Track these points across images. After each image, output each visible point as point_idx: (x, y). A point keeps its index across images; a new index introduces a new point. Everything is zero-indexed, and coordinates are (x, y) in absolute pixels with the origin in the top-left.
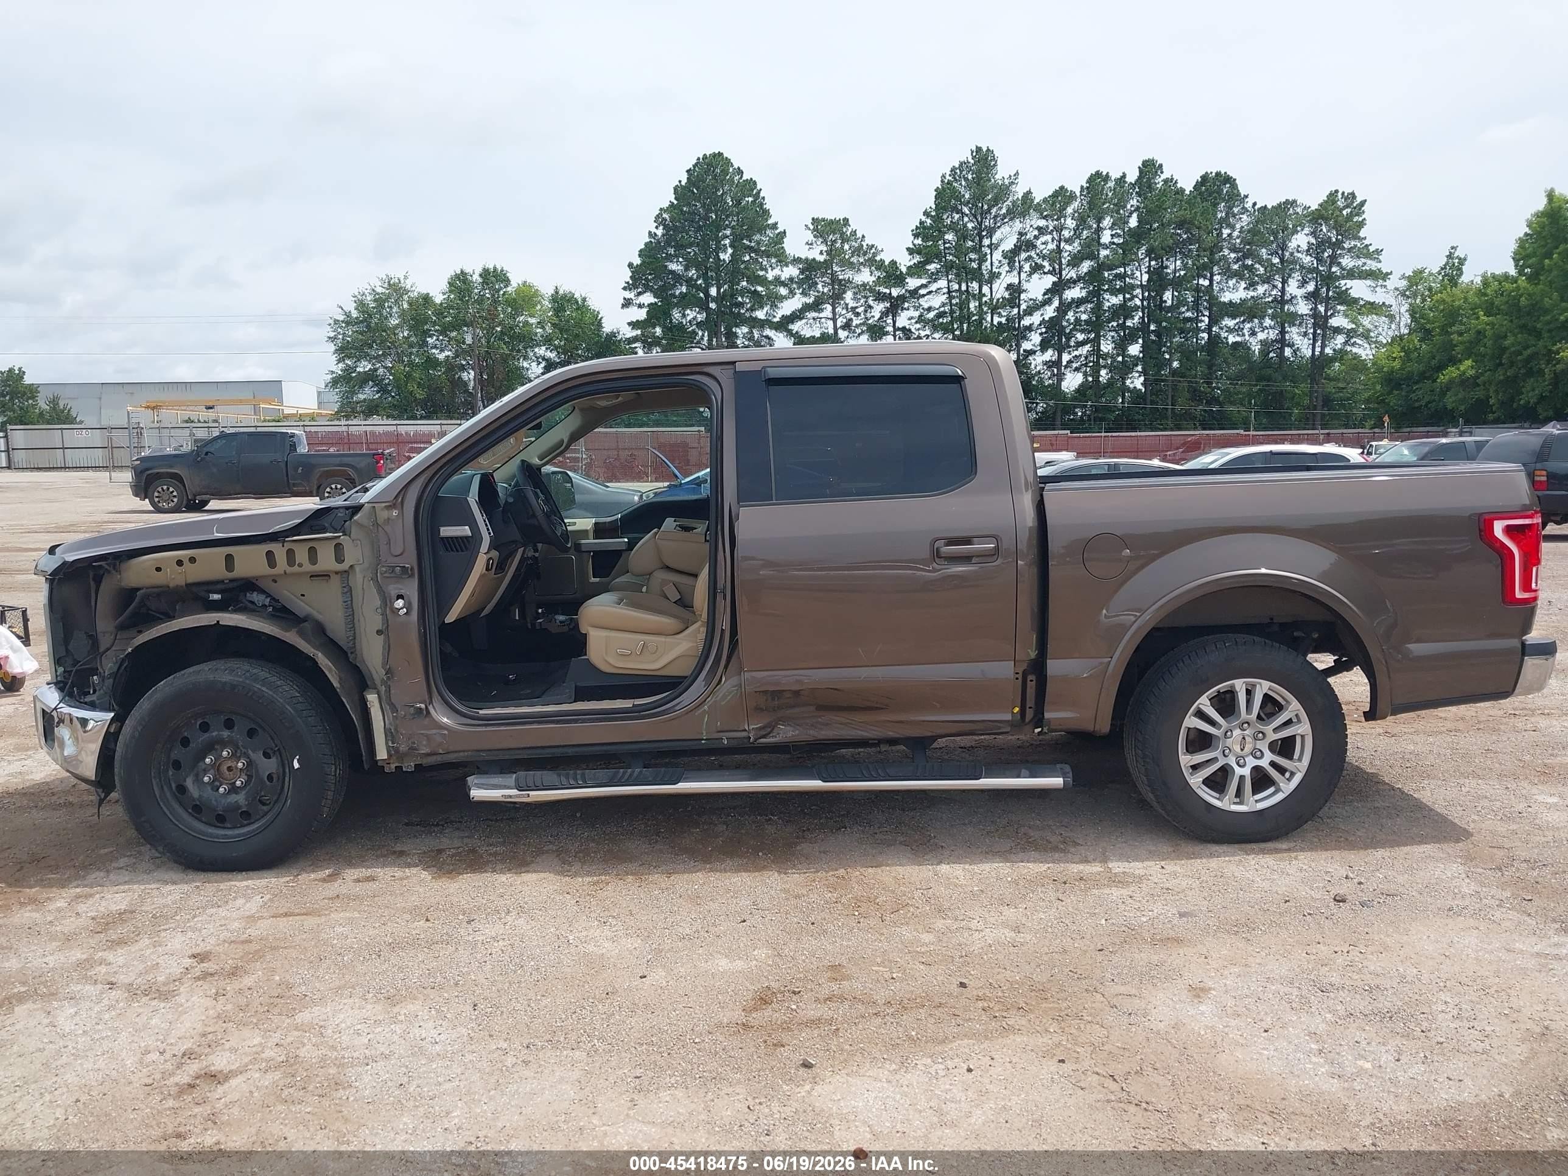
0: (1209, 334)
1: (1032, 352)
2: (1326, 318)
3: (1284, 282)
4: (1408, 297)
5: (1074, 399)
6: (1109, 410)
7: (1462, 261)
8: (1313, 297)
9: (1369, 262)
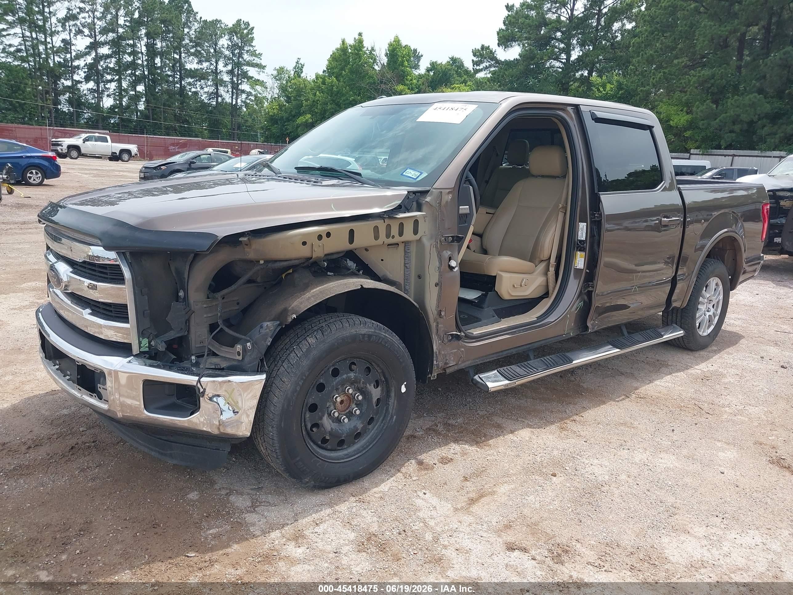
0: (181, 84)
1: (79, 82)
2: (238, 85)
3: (217, 63)
4: (277, 80)
5: (109, 113)
6: (130, 121)
7: (303, 66)
8: (231, 72)
9: (256, 59)
